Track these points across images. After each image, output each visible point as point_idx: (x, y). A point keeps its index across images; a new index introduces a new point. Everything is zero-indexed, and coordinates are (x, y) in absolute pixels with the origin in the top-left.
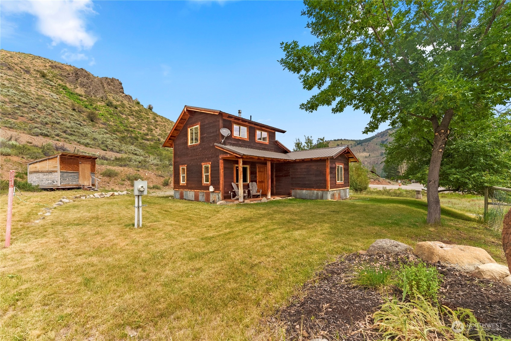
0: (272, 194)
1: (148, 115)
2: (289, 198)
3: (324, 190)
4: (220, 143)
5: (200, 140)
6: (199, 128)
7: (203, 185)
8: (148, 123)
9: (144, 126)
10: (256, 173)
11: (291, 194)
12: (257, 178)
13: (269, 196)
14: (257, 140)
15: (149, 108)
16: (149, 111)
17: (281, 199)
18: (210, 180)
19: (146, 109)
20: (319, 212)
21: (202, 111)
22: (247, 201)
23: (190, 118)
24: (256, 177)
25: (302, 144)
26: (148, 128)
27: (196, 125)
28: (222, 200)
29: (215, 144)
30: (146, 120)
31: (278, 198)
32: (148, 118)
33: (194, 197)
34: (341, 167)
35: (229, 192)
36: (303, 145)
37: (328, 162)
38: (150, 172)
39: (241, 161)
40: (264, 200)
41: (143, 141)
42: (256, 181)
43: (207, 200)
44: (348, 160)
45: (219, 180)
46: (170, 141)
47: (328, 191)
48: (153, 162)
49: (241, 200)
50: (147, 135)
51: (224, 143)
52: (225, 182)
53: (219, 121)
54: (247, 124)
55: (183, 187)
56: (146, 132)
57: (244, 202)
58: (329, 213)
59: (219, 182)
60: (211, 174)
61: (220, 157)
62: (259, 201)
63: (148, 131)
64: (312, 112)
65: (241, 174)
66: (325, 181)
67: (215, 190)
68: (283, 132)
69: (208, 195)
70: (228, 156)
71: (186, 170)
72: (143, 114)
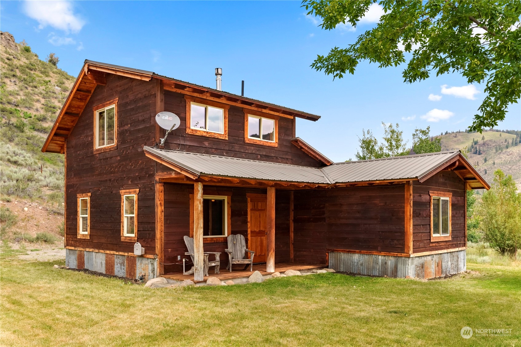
0: (279, 263)
1: (47, 76)
2: (319, 271)
3: (399, 255)
4: (157, 146)
5: (118, 138)
6: (115, 111)
7: (122, 239)
8: (47, 93)
9: (38, 101)
10: (246, 214)
11: (327, 261)
12: (249, 225)
13: (271, 267)
14: (248, 136)
15: (50, 61)
16: (51, 68)
17: (298, 273)
18: (135, 230)
19: (43, 64)
20: (358, 314)
21: (119, 74)
22: (213, 280)
23: (98, 87)
24: (246, 222)
25: (376, 143)
26: (47, 105)
27: (110, 104)
28: (160, 275)
29: (146, 148)
30: (44, 87)
31: (291, 272)
32: (46, 82)
33: (104, 265)
34: (445, 202)
35: (177, 257)
36: (379, 144)
37: (409, 190)
38: (34, 204)
39: (199, 188)
40: (256, 276)
41: (35, 133)
42: (245, 233)
43: (130, 275)
44: (464, 184)
45: (153, 230)
46: (58, 138)
47: (409, 257)
48: (48, 180)
49: (199, 276)
50: (44, 119)
51: (167, 147)
52: (167, 234)
53: (155, 96)
54: (223, 101)
55: (84, 243)
56: (42, 112)
57: (205, 281)
58: (382, 316)
59: (154, 235)
60: (138, 215)
61: (157, 178)
62: (245, 280)
63: (46, 111)
64: (341, 76)
65: (198, 219)
66: (403, 233)
67: (146, 253)
68: (314, 118)
69: (132, 263)
70: (173, 175)
71: (89, 205)
72: (36, 74)
